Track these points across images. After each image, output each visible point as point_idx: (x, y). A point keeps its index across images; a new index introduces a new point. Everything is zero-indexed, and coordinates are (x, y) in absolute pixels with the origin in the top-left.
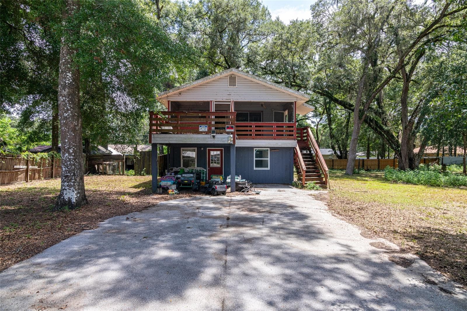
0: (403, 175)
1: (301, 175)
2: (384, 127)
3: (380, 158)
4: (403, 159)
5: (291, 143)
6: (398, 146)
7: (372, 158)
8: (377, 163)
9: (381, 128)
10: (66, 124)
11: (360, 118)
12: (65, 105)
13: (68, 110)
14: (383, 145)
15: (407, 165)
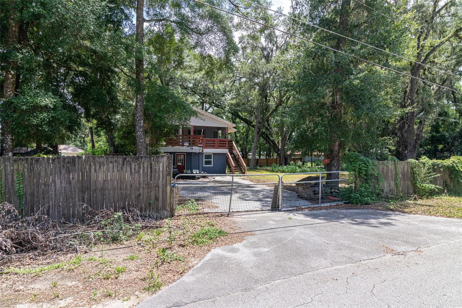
0: (280, 168)
1: (232, 169)
2: (271, 138)
3: (267, 157)
4: (282, 159)
5: (226, 151)
6: (279, 151)
7: (262, 157)
8: (266, 161)
9: (269, 138)
10: (141, 145)
11: (258, 133)
12: (141, 136)
13: (142, 138)
14: (270, 149)
15: (283, 162)
